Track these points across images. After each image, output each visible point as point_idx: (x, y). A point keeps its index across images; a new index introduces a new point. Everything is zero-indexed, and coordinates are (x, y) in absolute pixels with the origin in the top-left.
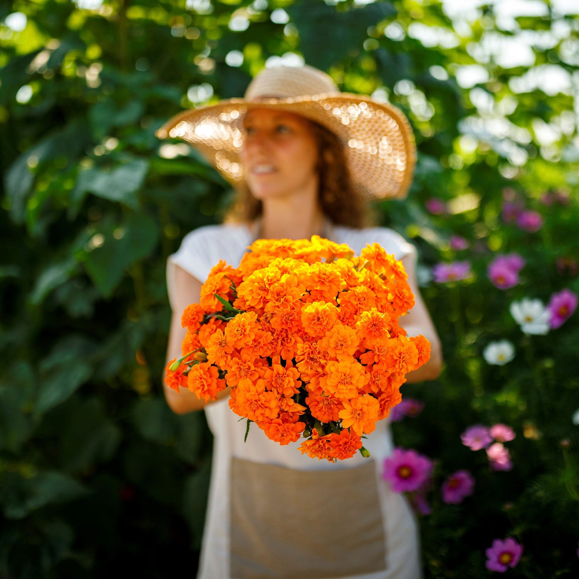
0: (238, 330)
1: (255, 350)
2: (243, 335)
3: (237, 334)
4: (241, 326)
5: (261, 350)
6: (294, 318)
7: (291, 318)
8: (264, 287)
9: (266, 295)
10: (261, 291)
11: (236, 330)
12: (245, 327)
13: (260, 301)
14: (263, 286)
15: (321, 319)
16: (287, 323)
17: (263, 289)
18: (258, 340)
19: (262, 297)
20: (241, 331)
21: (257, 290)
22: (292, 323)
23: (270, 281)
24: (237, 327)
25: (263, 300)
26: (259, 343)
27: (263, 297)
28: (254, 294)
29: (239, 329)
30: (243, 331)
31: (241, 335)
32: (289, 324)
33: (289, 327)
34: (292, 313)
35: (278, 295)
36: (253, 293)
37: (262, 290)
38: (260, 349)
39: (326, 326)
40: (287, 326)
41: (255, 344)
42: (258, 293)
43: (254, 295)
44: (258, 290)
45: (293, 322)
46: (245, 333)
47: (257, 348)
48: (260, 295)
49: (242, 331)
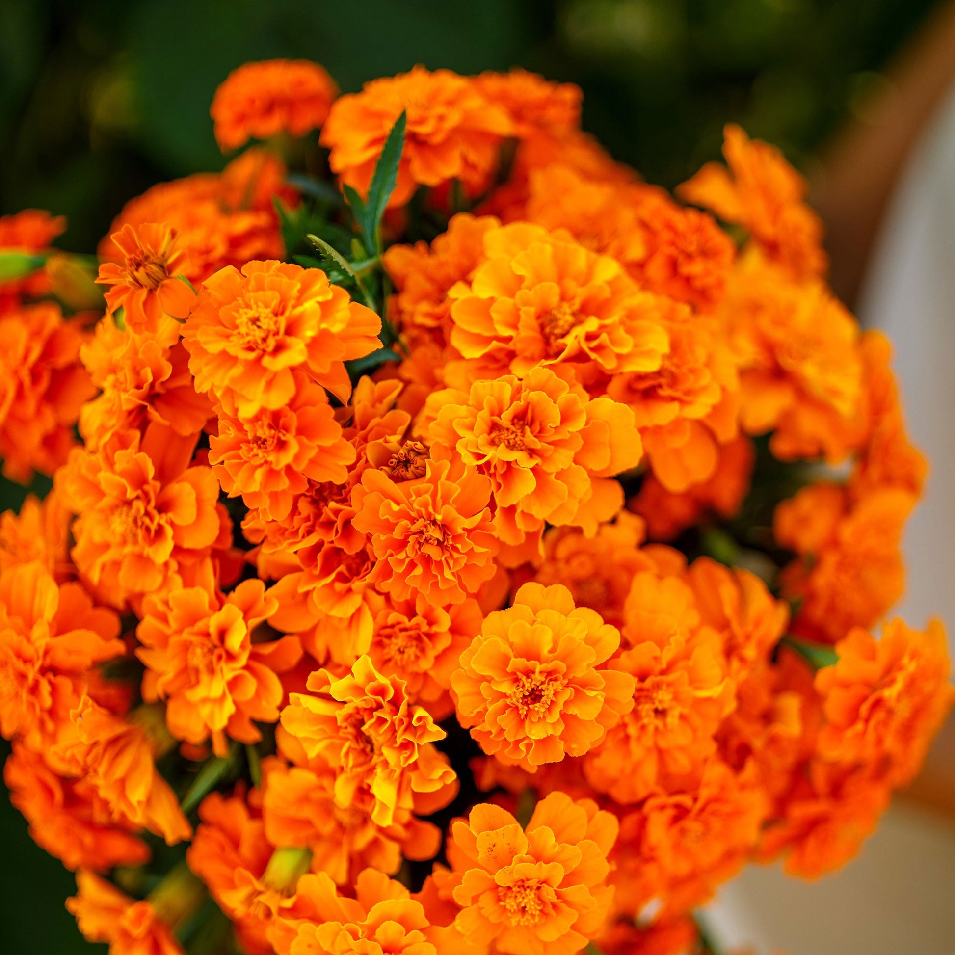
0: (255, 321)
1: (240, 452)
2: (252, 356)
3: (243, 330)
4: (283, 322)
5: (259, 474)
6: (439, 564)
7: (433, 552)
8: (558, 331)
9: (528, 354)
10: (535, 324)
11: (252, 313)
12: (289, 340)
13: (488, 340)
14: (561, 323)
15: (538, 707)
16: (402, 545)
17: (547, 330)
18: (287, 429)
19: (508, 339)
20: (263, 335)
21: (527, 303)
22: (412, 565)
23: (594, 344)
24: (267, 306)
25: (500, 350)
26: (281, 445)
27: (510, 346)
28: (509, 301)
29: (267, 323)
30: (271, 343)
31: (250, 349)
32: (402, 556)
33: (386, 563)
34: (459, 546)
35: (523, 418)
36: (512, 295)
37: (542, 327)
38: (261, 466)
39: (529, 746)
40: (389, 551)
41: (264, 432)
42: (518, 317)
43: (505, 303)
44: (532, 310)
45: (419, 571)
46: (267, 361)
47: (255, 451)
48: (515, 327)
49: (264, 340)
